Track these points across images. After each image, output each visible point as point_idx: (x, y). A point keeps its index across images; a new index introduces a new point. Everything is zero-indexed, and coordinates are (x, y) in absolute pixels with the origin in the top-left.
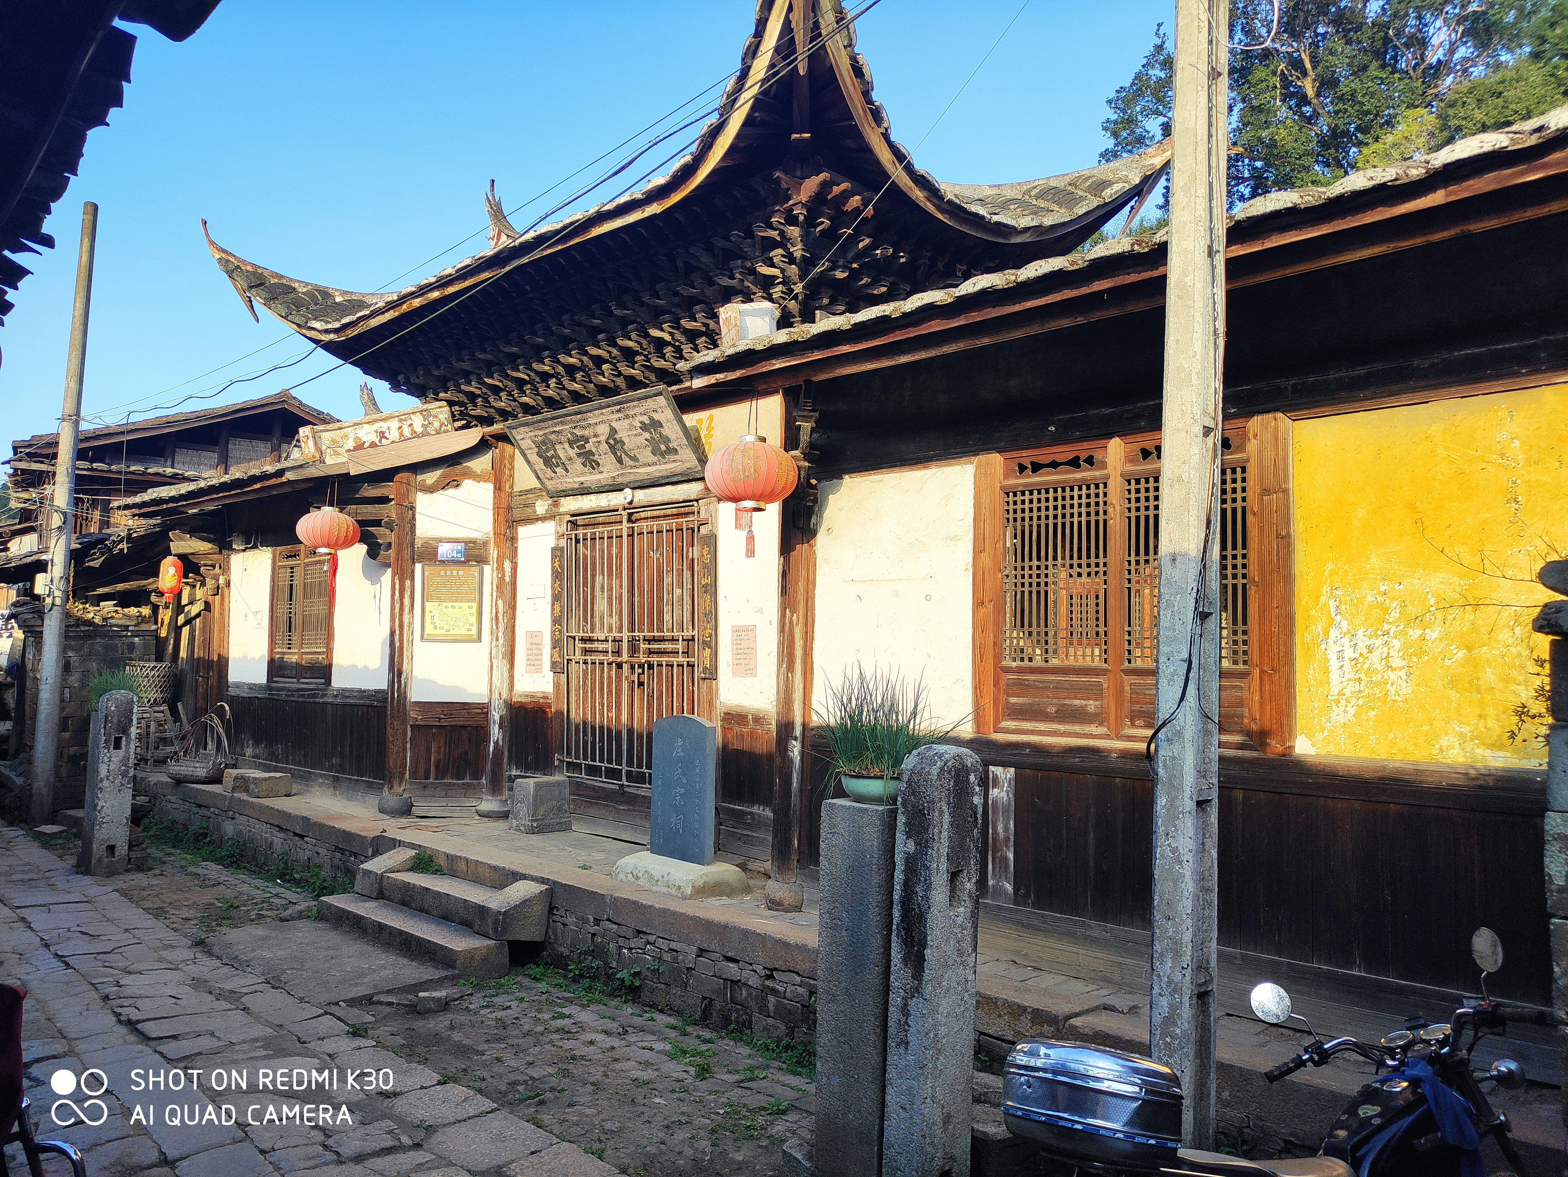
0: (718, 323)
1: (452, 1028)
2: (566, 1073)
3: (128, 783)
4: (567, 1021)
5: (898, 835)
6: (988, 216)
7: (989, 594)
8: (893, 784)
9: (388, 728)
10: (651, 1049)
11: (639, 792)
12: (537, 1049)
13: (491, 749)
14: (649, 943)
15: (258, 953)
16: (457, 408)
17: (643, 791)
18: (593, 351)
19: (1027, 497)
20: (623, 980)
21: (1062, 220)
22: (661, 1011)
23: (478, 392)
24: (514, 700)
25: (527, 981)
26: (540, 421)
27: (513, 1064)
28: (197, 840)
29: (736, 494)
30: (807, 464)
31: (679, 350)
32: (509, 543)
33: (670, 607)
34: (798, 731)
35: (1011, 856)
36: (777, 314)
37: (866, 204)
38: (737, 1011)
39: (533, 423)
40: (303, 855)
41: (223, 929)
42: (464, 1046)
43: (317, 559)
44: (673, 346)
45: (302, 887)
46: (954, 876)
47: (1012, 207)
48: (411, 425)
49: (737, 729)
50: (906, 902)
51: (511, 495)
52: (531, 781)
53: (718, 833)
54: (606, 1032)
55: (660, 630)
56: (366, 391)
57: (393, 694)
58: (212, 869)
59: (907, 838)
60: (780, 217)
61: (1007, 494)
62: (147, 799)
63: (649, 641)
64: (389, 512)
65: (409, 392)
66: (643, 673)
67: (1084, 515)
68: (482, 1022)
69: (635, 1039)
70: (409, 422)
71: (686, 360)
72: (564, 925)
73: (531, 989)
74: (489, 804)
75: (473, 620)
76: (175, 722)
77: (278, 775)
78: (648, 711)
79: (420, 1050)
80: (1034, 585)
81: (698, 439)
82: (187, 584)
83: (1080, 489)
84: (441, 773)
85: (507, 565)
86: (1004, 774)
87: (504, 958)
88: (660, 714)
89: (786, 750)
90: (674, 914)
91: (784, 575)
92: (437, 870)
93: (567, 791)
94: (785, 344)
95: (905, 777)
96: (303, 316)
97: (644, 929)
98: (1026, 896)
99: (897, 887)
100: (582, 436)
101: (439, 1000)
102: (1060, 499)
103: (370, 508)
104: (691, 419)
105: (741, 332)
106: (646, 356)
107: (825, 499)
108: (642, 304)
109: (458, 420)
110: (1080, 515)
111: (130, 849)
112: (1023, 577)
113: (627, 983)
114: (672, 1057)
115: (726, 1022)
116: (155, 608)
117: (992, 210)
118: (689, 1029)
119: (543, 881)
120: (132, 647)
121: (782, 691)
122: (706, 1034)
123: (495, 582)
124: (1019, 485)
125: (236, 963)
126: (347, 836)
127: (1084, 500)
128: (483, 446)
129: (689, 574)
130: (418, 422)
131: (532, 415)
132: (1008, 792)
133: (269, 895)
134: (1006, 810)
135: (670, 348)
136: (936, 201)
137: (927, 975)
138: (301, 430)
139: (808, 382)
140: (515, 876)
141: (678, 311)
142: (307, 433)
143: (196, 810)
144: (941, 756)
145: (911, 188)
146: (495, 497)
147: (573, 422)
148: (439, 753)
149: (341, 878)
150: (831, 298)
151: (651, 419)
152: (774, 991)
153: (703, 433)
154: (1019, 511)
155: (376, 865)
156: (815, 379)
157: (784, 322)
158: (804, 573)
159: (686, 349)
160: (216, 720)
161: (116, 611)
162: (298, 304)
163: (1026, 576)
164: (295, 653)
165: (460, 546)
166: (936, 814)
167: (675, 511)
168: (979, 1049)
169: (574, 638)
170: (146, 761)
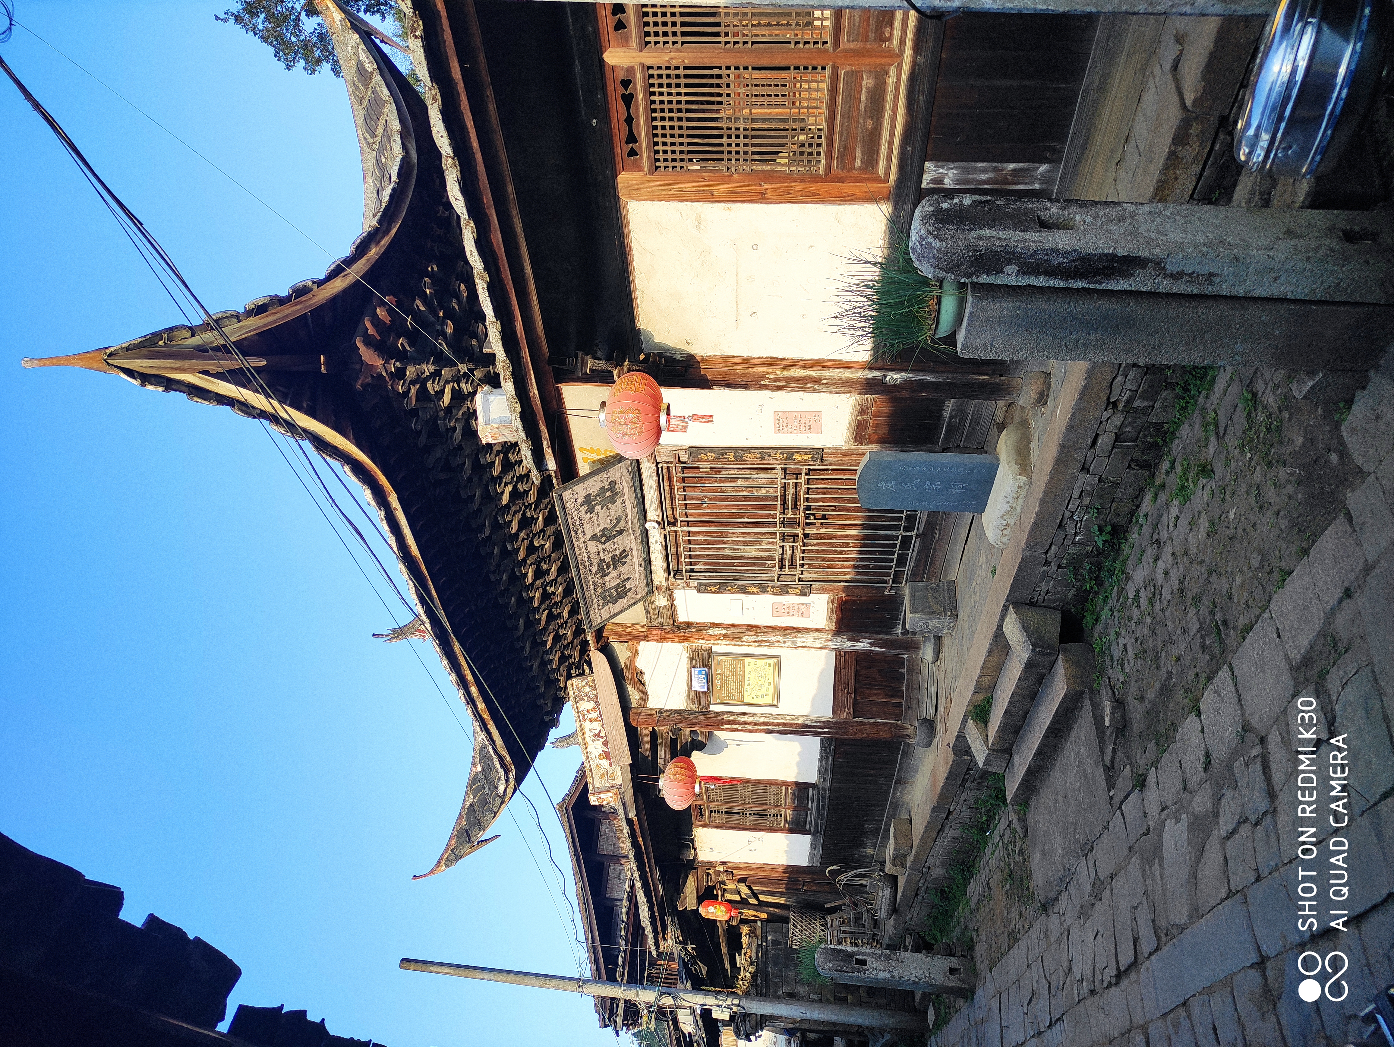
0: (495, 444)
1: (1142, 699)
2: (1197, 599)
3: (896, 955)
4: (1143, 594)
5: (999, 282)
6: (393, 184)
7: (752, 187)
8: (947, 286)
9: (856, 737)
10: (1177, 518)
11: (924, 520)
12: (1169, 623)
13: (877, 649)
14: (1072, 516)
15: (1057, 859)
16: (573, 672)
17: (922, 517)
18: (522, 553)
19: (660, 148)
20: (1105, 542)
21: (395, 111)
22: (1138, 507)
23: (559, 654)
24: (833, 628)
25: (1099, 628)
26: (585, 602)
27: (1183, 646)
28: (947, 898)
29: (654, 431)
30: (626, 363)
31: (521, 478)
32: (693, 630)
33: (754, 490)
34: (877, 374)
35: (1012, 166)
36: (487, 388)
37: (383, 304)
38: (1145, 436)
39: (587, 607)
40: (966, 813)
41: (1031, 885)
42: (1161, 689)
43: (704, 792)
44: (517, 483)
45: (995, 814)
46: (1044, 225)
47: (384, 161)
48: (588, 711)
49: (870, 430)
50: (1067, 274)
51: (650, 627)
52: (909, 616)
53: (966, 450)
54: (1157, 559)
55: (775, 499)
56: (558, 744)
57: (825, 733)
58: (974, 888)
59: (1003, 272)
60: (398, 384)
61: (657, 168)
62: (908, 936)
63: (784, 508)
64: (664, 731)
65: (559, 712)
66: (814, 515)
67: (679, 90)
68: (1138, 671)
69: (1165, 532)
70: (586, 713)
71: (530, 471)
72: (1048, 592)
73: (1106, 627)
74: (927, 652)
75: (761, 662)
76: (841, 910)
77: (892, 829)
78: (849, 511)
79: (1162, 728)
80: (746, 141)
81: (601, 461)
82: (722, 896)
83: (653, 94)
84: (897, 693)
85: (713, 631)
86: (931, 172)
87: (1076, 647)
88: (854, 500)
89: (895, 386)
90: (1046, 493)
91: (729, 385)
92: (988, 702)
93: (920, 584)
94: (515, 383)
95: (941, 274)
96: (494, 799)
97: (1058, 521)
98: (1053, 150)
99: (1051, 283)
100: (599, 565)
101: (1114, 710)
102: (662, 115)
103: (660, 747)
104: (583, 468)
105: (505, 423)
106: (526, 508)
107: (658, 346)
108: (479, 510)
109: (584, 671)
110: (679, 94)
111: (954, 956)
112: (737, 153)
113: (1108, 537)
114: (1187, 499)
115: (1154, 447)
116: (743, 922)
117: (387, 180)
118: (1158, 482)
119: (1005, 611)
120: (775, 942)
121: (839, 389)
122: (1165, 466)
123: (727, 642)
124: (649, 156)
125: (1066, 879)
126: (951, 776)
127: (665, 90)
128: (606, 650)
129: (724, 472)
130: (586, 705)
131: (579, 607)
132: (948, 169)
133: (1001, 844)
134: (966, 171)
135: (519, 486)
136: (378, 237)
137: (1143, 253)
138: (593, 803)
139: (550, 361)
140: (999, 634)
141: (485, 478)
142: (595, 799)
143: (920, 898)
144: (922, 238)
145: (368, 260)
146: (652, 641)
147: (585, 573)
148: (879, 694)
149: (989, 782)
150: (471, 338)
151: (583, 504)
152: (1130, 401)
153: (596, 457)
154: (674, 156)
155: (980, 755)
156: (547, 354)
157: (494, 382)
158: (728, 367)
159: (519, 471)
160: (841, 877)
161: (745, 954)
162: (484, 803)
163: (737, 149)
164: (786, 812)
165: (695, 671)
166: (981, 243)
167: (666, 484)
168: (1207, 199)
169: (780, 575)
170: (874, 935)
